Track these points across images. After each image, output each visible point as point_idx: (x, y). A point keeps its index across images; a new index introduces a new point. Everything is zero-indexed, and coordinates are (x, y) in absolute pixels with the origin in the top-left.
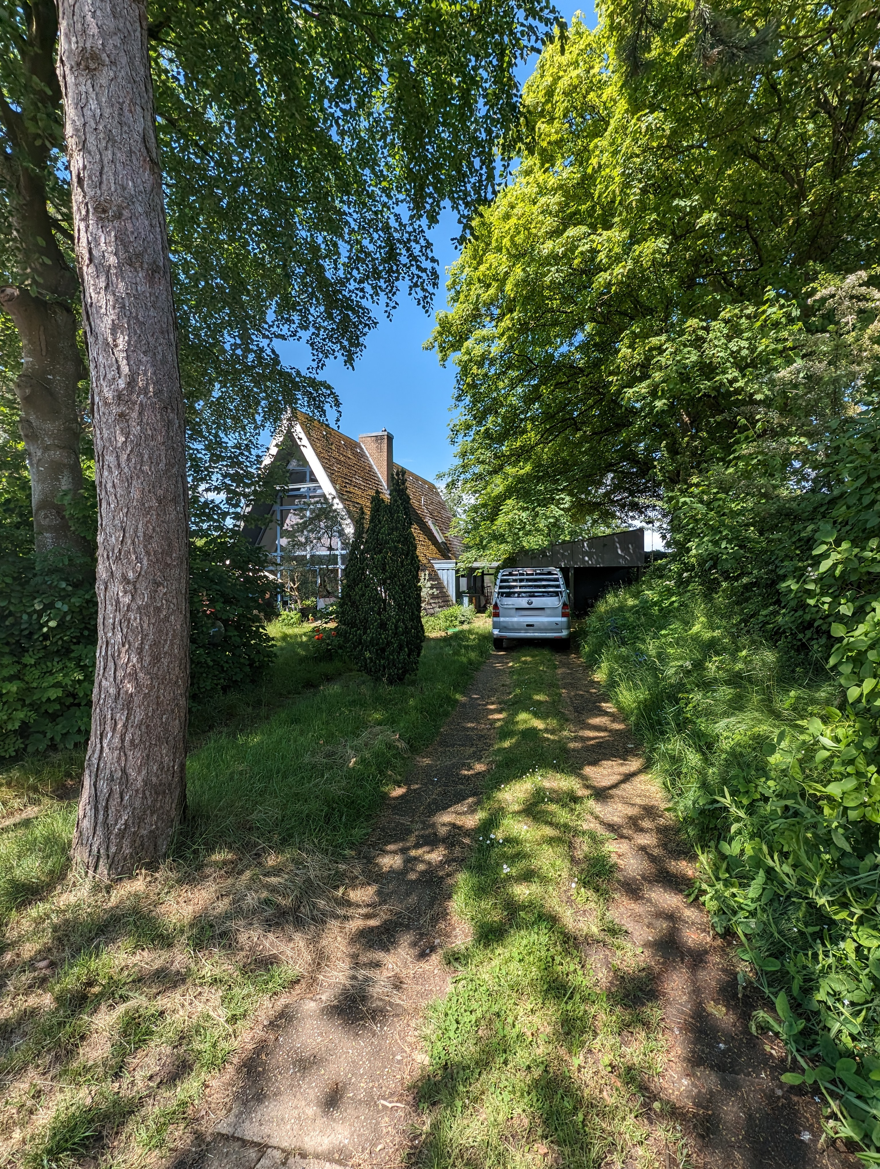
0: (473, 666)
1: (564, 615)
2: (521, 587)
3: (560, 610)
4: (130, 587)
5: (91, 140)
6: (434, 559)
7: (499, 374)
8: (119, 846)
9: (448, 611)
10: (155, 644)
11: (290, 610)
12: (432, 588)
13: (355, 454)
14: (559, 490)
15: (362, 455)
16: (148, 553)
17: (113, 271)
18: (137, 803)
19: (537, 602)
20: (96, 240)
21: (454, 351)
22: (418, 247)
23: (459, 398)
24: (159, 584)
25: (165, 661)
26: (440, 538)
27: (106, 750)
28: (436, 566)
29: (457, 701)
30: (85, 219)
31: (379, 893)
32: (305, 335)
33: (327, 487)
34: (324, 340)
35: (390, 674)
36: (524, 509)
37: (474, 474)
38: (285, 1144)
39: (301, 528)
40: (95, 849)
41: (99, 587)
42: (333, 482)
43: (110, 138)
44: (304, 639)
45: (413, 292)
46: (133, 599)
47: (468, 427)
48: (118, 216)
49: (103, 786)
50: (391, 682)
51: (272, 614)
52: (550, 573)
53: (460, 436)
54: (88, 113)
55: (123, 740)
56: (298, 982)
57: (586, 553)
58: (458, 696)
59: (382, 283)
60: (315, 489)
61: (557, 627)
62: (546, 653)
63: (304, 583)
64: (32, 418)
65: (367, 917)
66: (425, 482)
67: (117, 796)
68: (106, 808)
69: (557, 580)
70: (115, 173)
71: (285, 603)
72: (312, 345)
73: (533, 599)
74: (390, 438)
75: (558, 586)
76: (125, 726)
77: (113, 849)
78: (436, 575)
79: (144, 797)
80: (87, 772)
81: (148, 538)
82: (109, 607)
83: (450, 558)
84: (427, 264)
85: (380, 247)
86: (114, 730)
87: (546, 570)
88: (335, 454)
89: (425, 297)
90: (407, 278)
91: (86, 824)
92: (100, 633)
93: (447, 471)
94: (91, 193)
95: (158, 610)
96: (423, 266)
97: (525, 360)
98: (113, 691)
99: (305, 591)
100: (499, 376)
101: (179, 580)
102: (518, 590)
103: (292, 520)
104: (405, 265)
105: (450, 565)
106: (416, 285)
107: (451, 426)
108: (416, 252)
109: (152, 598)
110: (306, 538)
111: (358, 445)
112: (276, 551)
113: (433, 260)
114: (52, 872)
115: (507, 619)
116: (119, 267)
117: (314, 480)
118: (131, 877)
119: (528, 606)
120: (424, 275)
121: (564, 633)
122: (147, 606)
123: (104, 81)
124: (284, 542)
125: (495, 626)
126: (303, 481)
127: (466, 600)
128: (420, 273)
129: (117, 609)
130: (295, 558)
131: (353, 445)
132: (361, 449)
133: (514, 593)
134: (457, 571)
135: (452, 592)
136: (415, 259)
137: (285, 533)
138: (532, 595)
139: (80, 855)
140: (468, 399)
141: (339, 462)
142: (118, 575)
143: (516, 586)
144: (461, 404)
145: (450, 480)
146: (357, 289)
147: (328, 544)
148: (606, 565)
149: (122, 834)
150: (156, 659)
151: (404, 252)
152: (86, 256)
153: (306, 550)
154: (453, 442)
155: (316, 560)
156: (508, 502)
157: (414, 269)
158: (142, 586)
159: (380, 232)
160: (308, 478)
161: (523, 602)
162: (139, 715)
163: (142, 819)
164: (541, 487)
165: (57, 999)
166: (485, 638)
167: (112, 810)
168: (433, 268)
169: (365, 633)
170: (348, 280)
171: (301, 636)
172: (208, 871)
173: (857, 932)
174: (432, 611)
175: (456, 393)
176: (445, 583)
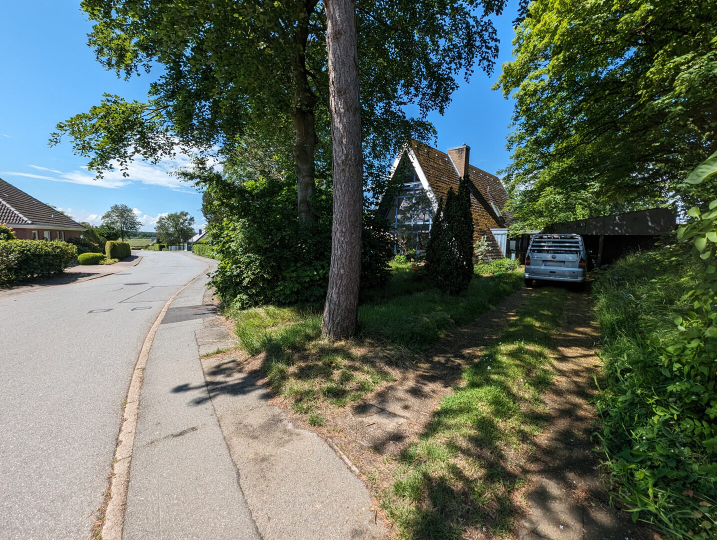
0: (506, 293)
1: (580, 267)
2: (548, 246)
3: (577, 264)
4: (343, 235)
5: (337, 66)
6: (492, 228)
7: (550, 97)
8: (337, 328)
9: (499, 262)
10: (350, 256)
11: (401, 255)
12: (487, 246)
13: (444, 162)
14: (590, 179)
15: (449, 162)
16: (349, 222)
17: (342, 115)
18: (343, 314)
19: (560, 257)
20: (337, 104)
21: (515, 87)
22: (487, 34)
23: (516, 119)
24: (352, 233)
25: (353, 263)
26: (498, 213)
27: (334, 294)
28: (494, 233)
29: (489, 309)
30: (334, 97)
31: (431, 367)
32: (417, 100)
33: (425, 184)
34: (427, 101)
35: (451, 290)
36: (559, 193)
37: (525, 170)
38: (390, 411)
39: (408, 209)
40: (329, 328)
41: (333, 234)
42: (429, 180)
43: (343, 63)
44: (407, 270)
45: (481, 63)
46: (344, 239)
47: (522, 138)
48: (345, 93)
49: (332, 306)
50: (451, 293)
51: (391, 256)
52: (572, 238)
53: (515, 144)
54: (336, 56)
55: (339, 290)
56: (396, 381)
57: (617, 225)
58: (491, 306)
59: (463, 61)
60: (418, 185)
61: (573, 275)
62: (563, 291)
63: (409, 239)
64: (299, 164)
65: (424, 372)
66: (491, 176)
67: (336, 310)
68: (333, 314)
69: (577, 242)
70: (345, 77)
71: (398, 252)
72: (420, 105)
73: (557, 255)
74: (468, 149)
75: (578, 247)
76: (340, 285)
77: (335, 329)
78: (493, 238)
79: (345, 313)
80: (327, 301)
81: (350, 216)
82: (336, 242)
83: (504, 227)
84: (492, 44)
85: (463, 39)
86: (336, 287)
87: (569, 236)
88: (432, 163)
89: (489, 65)
90: (479, 55)
91: (327, 319)
92: (333, 251)
93: (504, 169)
94: (336, 86)
95: (352, 243)
96: (489, 45)
97: (572, 82)
98: (336, 272)
99: (409, 245)
100: (549, 99)
101: (359, 232)
102: (546, 248)
103: (404, 204)
104: (478, 47)
105: (504, 231)
106: (484, 59)
107: (509, 138)
108: (486, 37)
109: (350, 239)
110: (411, 215)
111: (446, 156)
112: (395, 222)
113: (496, 40)
114: (316, 334)
115: (536, 267)
116: (344, 113)
117: (418, 180)
118: (340, 340)
119: (552, 259)
120: (489, 51)
121: (580, 279)
122: (348, 242)
123: (342, 41)
124: (399, 217)
125: (526, 271)
126: (411, 181)
127: (513, 255)
128: (487, 51)
129: (339, 243)
130: (405, 226)
131: (443, 156)
132: (448, 158)
133: (544, 250)
134: (508, 235)
135: (503, 249)
136: (485, 42)
137: (400, 212)
138: (555, 252)
139: (324, 330)
140: (523, 119)
141: (434, 168)
142: (339, 230)
143: (544, 246)
144: (518, 122)
145: (506, 174)
146: (447, 68)
147: (423, 218)
148: (635, 234)
149: (338, 324)
150: (350, 262)
151: (478, 39)
152: (334, 111)
153: (411, 222)
154: (509, 149)
155: (417, 227)
156: (548, 189)
157: (484, 49)
158: (347, 234)
159: (463, 30)
160: (415, 179)
161: (549, 256)
162: (344, 282)
163: (344, 321)
164: (575, 178)
165: (323, 363)
166: (521, 278)
167: (335, 315)
168: (496, 45)
169: (439, 266)
170: (442, 64)
171: (406, 269)
172: (365, 344)
173: (656, 408)
174: (487, 261)
175: (514, 115)
176: (499, 244)
